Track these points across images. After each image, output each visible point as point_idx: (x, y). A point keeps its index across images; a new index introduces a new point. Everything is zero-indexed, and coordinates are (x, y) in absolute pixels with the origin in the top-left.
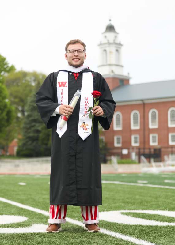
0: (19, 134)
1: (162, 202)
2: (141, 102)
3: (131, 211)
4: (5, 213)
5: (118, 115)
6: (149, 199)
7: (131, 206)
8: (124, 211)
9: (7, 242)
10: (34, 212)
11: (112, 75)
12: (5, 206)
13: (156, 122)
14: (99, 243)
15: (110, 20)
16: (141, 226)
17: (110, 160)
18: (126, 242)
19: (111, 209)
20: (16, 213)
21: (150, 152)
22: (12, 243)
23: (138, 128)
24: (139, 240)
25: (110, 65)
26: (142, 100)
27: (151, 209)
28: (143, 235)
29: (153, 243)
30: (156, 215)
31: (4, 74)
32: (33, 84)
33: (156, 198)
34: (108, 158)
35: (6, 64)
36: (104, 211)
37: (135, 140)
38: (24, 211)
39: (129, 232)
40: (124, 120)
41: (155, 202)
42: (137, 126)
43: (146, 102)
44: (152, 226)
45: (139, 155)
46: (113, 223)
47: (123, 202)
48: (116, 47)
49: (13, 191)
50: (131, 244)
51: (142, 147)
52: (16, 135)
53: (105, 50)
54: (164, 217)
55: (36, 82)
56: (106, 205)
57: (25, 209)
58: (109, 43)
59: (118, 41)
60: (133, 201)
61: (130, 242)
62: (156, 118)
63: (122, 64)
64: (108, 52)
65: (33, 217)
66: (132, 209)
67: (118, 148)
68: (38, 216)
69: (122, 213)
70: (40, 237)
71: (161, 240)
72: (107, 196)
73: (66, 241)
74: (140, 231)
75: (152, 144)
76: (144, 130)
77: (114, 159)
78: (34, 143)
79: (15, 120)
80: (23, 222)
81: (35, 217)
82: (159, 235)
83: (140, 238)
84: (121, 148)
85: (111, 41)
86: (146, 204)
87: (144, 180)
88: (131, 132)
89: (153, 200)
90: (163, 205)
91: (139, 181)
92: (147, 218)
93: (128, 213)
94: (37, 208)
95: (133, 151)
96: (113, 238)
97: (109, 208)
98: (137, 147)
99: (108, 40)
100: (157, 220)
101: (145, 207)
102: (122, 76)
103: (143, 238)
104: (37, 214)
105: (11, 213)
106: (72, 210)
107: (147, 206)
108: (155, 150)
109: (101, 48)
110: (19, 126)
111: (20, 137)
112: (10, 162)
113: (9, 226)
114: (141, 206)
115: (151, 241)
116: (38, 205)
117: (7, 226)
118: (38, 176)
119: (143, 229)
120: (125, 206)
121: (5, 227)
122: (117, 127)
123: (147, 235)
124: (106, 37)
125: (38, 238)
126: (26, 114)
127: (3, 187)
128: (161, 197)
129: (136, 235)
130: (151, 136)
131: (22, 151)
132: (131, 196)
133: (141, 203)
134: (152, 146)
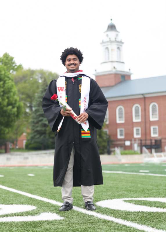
0: (27, 128)
1: (162, 190)
2: (142, 96)
3: (134, 199)
4: (15, 202)
5: (120, 109)
6: (151, 187)
7: (133, 194)
8: (127, 199)
9: (17, 229)
10: (43, 201)
11: (114, 70)
12: (15, 196)
13: (156, 114)
14: (103, 229)
15: (111, 20)
16: (142, 212)
17: (114, 151)
18: (129, 227)
19: (115, 197)
20: (25, 203)
21: (151, 143)
22: (21, 230)
23: (139, 120)
24: (141, 226)
25: (112, 62)
26: (143, 94)
27: (152, 197)
28: (144, 221)
29: (154, 228)
30: (157, 202)
31: (12, 72)
32: (40, 81)
33: (157, 186)
34: (112, 149)
35: (14, 63)
36: (108, 199)
37: (136, 132)
38: (33, 201)
39: (131, 218)
40: (126, 113)
41: (156, 189)
43: (146, 96)
44: (153, 213)
45: (141, 146)
46: (116, 210)
47: (126, 190)
48: (117, 45)
49: (23, 182)
50: (133, 229)
51: (144, 138)
52: (25, 129)
53: (107, 48)
54: (164, 203)
55: (43, 80)
56: (110, 193)
57: (34, 198)
58: (111, 41)
59: (119, 39)
60: (135, 189)
61: (132, 228)
63: (124, 62)
64: (110, 49)
65: (41, 206)
66: (135, 196)
67: (121, 140)
68: (46, 205)
69: (125, 201)
70: (48, 224)
71: (161, 225)
72: (111, 185)
73: (72, 227)
74: (141, 217)
75: (153, 135)
76: (145, 122)
77: (118, 150)
78: (42, 137)
79: (23, 115)
80: (32, 211)
81: (43, 206)
82: (159, 221)
83: (142, 224)
84: (124, 140)
85: (113, 39)
86: (147, 192)
87: (146, 170)
88: (133, 124)
89: (154, 188)
90: (164, 193)
91: (141, 171)
92: (148, 204)
93: (131, 201)
94: (44, 197)
95: (134, 143)
96: (117, 224)
97: (113, 196)
98: (138, 138)
99: (110, 39)
100: (158, 207)
101: (147, 195)
102: (124, 72)
103: (144, 224)
104: (45, 203)
105: (21, 203)
106: (78, 199)
107: (149, 194)
108: (156, 141)
109: (104, 46)
110: (27, 121)
111: (29, 131)
112: (20, 155)
113: (19, 214)
114: (143, 194)
115: (152, 226)
116: (46, 195)
117: (17, 215)
118: (46, 168)
119: (145, 215)
120: (128, 194)
121: (16, 216)
123: (148, 221)
124: (107, 35)
125: (46, 225)
126: (34, 109)
127: (14, 178)
128: (162, 185)
129: (138, 221)
130: (152, 128)
131: (30, 144)
132: (133, 184)
133: (143, 191)
134: (153, 137)
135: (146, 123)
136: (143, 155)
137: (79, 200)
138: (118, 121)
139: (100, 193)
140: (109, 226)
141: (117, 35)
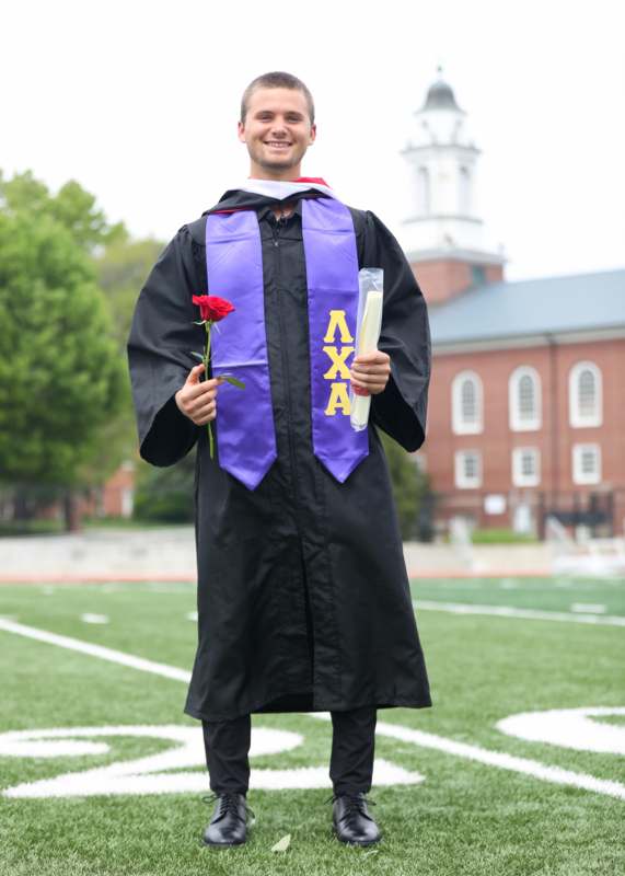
2: (542, 341)
5: (468, 387)
8: (595, 712)
11: (446, 249)
13: (593, 405)
15: (440, 69)
17: (446, 533)
19: (547, 702)
25: (441, 218)
26: (548, 334)
34: (439, 524)
35: (99, 216)
37: (525, 466)
40: (488, 399)
42: (531, 418)
43: (560, 339)
45: (542, 515)
46: (583, 752)
47: (571, 679)
48: (460, 159)
51: (549, 487)
53: (424, 170)
56: (520, 689)
58: (436, 147)
59: (464, 140)
62: (593, 392)
64: (433, 174)
67: (469, 493)
75: (580, 478)
76: (555, 432)
77: (460, 528)
85: (444, 138)
88: (513, 439)
93: (609, 717)
95: (521, 503)
97: (541, 701)
98: (532, 488)
99: (434, 137)
102: (480, 254)
108: (594, 499)
109: (412, 161)
120: (585, 692)
122: (465, 421)
124: (425, 124)
130: (578, 453)
131: (150, 502)
132: (581, 659)
134: (586, 487)
135: (556, 437)
136: (549, 548)
139: (487, 689)
141: (459, 124)
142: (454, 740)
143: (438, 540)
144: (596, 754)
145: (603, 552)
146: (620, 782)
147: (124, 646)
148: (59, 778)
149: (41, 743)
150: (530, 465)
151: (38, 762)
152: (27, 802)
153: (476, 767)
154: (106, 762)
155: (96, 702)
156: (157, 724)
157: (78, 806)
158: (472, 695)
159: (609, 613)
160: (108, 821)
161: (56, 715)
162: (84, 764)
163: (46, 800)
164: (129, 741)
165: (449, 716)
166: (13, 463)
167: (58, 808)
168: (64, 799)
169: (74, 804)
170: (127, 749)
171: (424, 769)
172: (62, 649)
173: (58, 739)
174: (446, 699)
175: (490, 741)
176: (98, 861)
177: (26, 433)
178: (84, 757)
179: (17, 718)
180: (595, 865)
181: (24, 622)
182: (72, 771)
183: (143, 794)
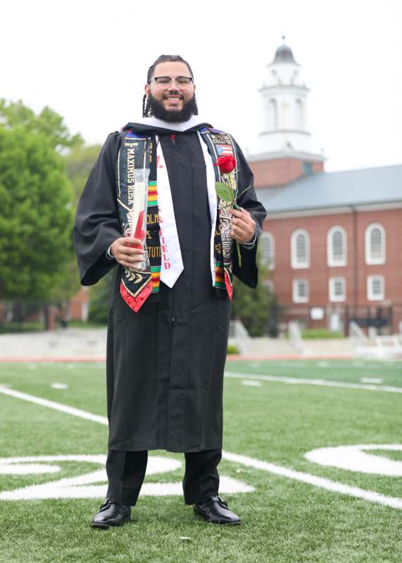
2: (348, 210)
3: (381, 447)
5: (301, 236)
8: (367, 447)
11: (288, 152)
13: (380, 251)
15: (284, 37)
17: (287, 331)
19: (338, 441)
21: (369, 313)
23: (342, 262)
25: (284, 131)
26: (351, 206)
31: (61, 150)
34: (282, 326)
35: (65, 129)
36: (326, 446)
37: (336, 289)
40: (313, 246)
42: (341, 259)
43: (359, 209)
45: (347, 320)
46: (357, 472)
47: (355, 426)
48: (296, 94)
51: (352, 303)
53: (273, 101)
56: (322, 432)
58: (281, 86)
59: (299, 82)
60: (373, 424)
62: (380, 243)
63: (309, 131)
64: (279, 104)
66: (380, 441)
67: (300, 306)
69: (365, 451)
75: (371, 296)
76: (356, 267)
77: (295, 328)
84: (310, 306)
85: (286, 81)
87: (373, 376)
88: (329, 272)
91: (365, 380)
93: (376, 450)
95: (334, 313)
97: (334, 440)
98: (341, 303)
99: (280, 80)
102: (309, 154)
108: (380, 310)
109: (266, 96)
114: (395, 436)
120: (363, 434)
122: (299, 261)
124: (274, 72)
130: (370, 281)
131: (99, 311)
132: (363, 413)
133: (391, 427)
134: (373, 302)
135: (357, 270)
136: (352, 340)
137: (264, 447)
138: (296, 264)
139: (302, 432)
140: (359, 509)
141: (296, 72)
142: (277, 465)
143: (282, 335)
144: (365, 474)
145: (384, 344)
146: (377, 492)
147: (76, 404)
148: (27, 487)
149: (18, 466)
150: (340, 289)
151: (15, 478)
152: (7, 503)
153: (289, 482)
154: (58, 477)
155: (55, 439)
156: (92, 454)
157: (37, 505)
158: (291, 436)
159: (384, 384)
160: (55, 515)
161: (30, 448)
162: (44, 479)
163: (19, 501)
164: (74, 465)
165: (276, 449)
166: (11, 286)
167: (25, 506)
168: (30, 501)
169: (35, 504)
170: (72, 470)
171: (256, 484)
172: (37, 405)
173: (30, 463)
174: (275, 438)
175: (299, 466)
176: (47, 541)
177: (19, 268)
178: (44, 475)
179: (6, 449)
180: (355, 544)
181: (14, 388)
182: (36, 484)
183: (78, 498)
